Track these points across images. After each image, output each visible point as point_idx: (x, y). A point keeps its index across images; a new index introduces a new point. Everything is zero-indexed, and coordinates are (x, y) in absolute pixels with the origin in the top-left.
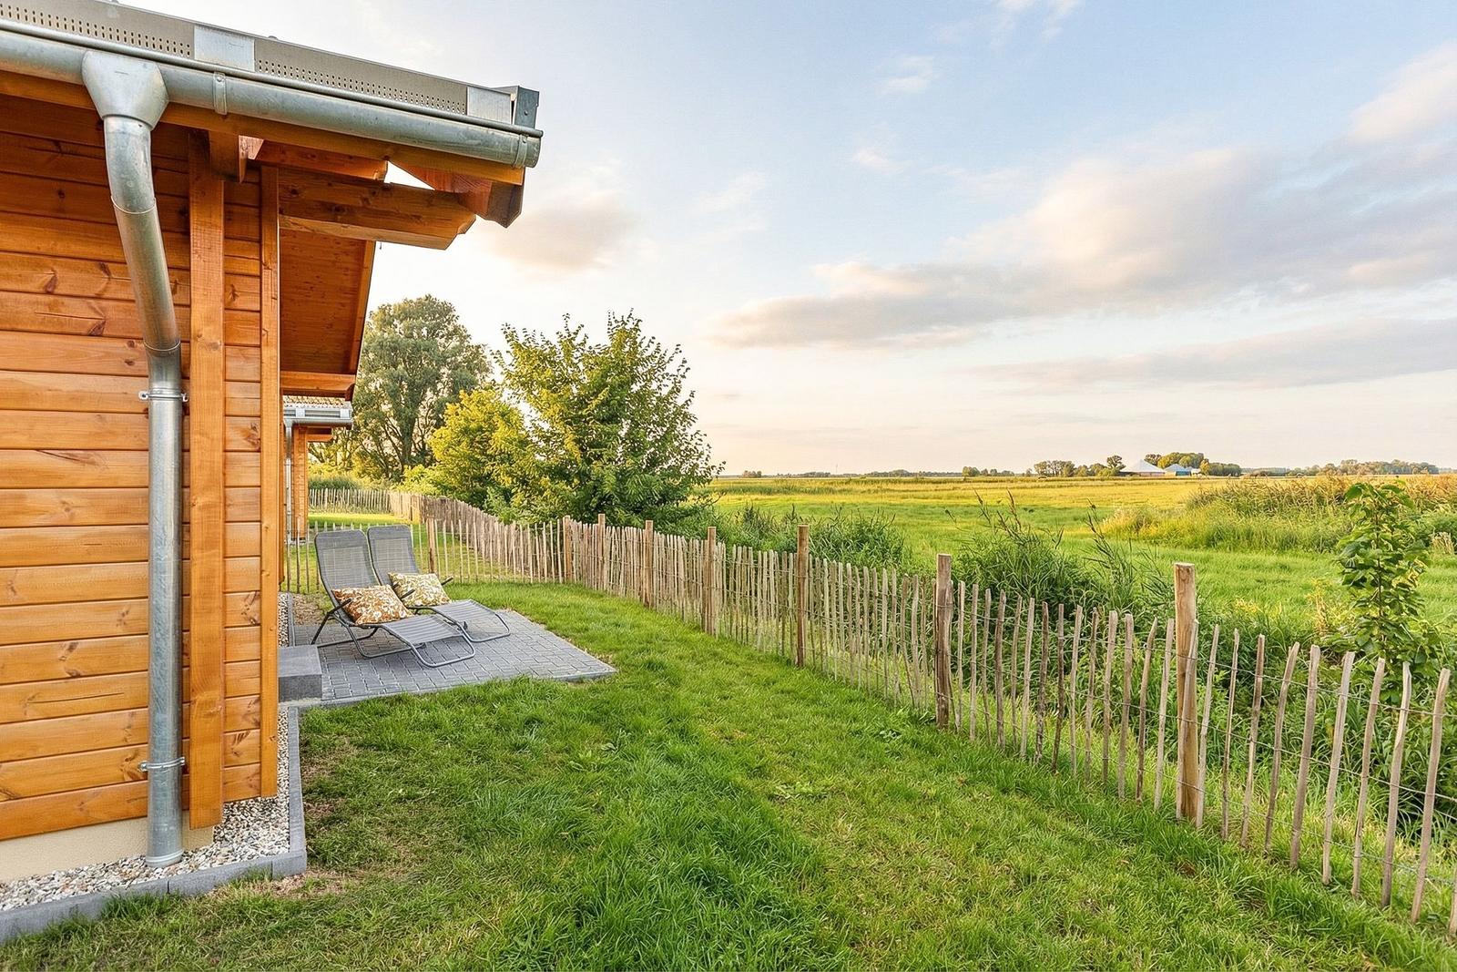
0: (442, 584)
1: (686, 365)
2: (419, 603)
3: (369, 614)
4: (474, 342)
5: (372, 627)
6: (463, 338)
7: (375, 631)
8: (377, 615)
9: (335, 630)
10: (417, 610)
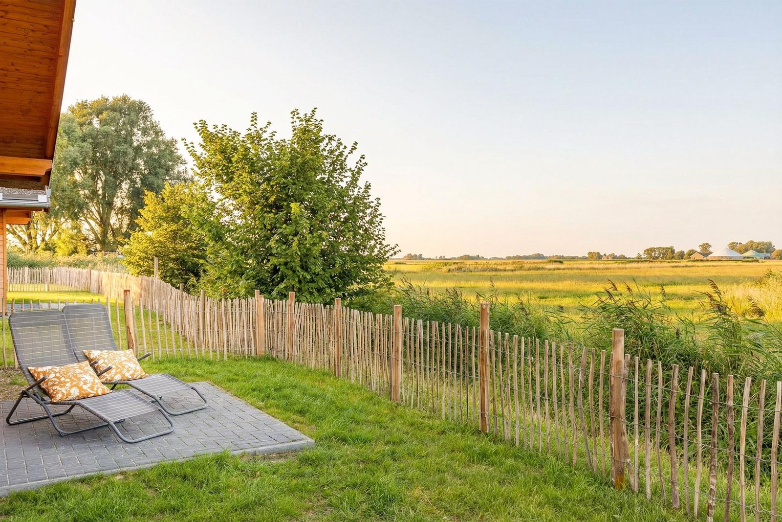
0: (138, 360)
1: (363, 161)
2: (117, 378)
3: (65, 391)
4: (168, 137)
5: (68, 404)
6: (158, 133)
7: (71, 408)
8: (75, 392)
9: (30, 407)
10: (114, 386)
